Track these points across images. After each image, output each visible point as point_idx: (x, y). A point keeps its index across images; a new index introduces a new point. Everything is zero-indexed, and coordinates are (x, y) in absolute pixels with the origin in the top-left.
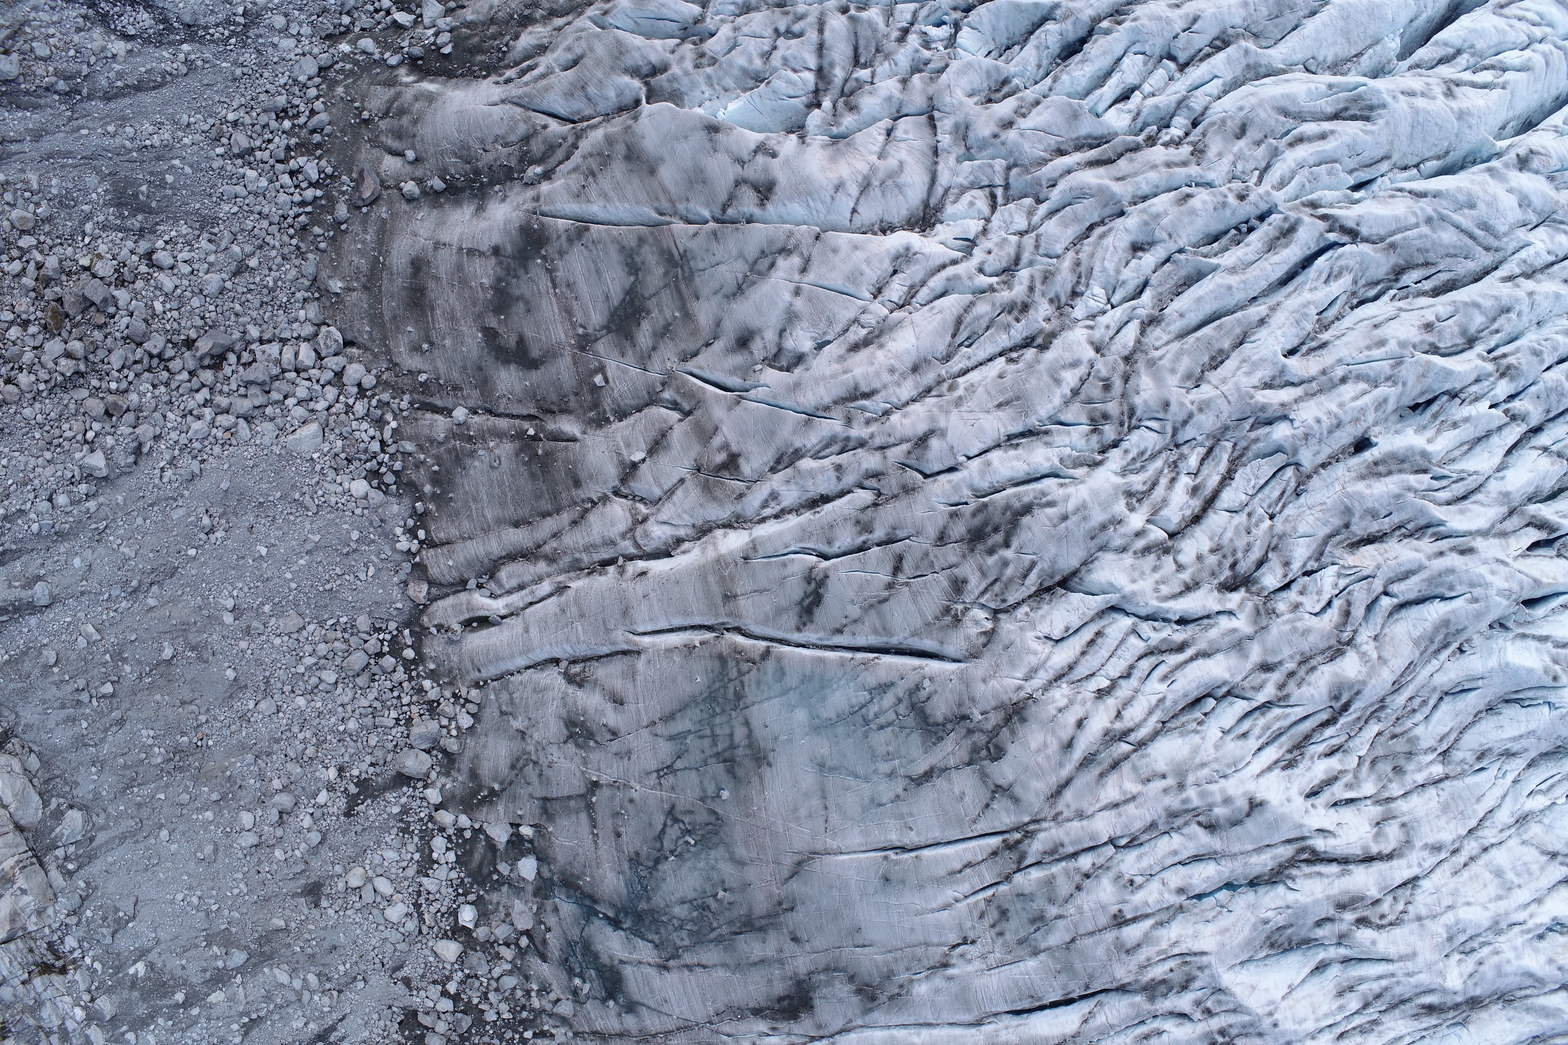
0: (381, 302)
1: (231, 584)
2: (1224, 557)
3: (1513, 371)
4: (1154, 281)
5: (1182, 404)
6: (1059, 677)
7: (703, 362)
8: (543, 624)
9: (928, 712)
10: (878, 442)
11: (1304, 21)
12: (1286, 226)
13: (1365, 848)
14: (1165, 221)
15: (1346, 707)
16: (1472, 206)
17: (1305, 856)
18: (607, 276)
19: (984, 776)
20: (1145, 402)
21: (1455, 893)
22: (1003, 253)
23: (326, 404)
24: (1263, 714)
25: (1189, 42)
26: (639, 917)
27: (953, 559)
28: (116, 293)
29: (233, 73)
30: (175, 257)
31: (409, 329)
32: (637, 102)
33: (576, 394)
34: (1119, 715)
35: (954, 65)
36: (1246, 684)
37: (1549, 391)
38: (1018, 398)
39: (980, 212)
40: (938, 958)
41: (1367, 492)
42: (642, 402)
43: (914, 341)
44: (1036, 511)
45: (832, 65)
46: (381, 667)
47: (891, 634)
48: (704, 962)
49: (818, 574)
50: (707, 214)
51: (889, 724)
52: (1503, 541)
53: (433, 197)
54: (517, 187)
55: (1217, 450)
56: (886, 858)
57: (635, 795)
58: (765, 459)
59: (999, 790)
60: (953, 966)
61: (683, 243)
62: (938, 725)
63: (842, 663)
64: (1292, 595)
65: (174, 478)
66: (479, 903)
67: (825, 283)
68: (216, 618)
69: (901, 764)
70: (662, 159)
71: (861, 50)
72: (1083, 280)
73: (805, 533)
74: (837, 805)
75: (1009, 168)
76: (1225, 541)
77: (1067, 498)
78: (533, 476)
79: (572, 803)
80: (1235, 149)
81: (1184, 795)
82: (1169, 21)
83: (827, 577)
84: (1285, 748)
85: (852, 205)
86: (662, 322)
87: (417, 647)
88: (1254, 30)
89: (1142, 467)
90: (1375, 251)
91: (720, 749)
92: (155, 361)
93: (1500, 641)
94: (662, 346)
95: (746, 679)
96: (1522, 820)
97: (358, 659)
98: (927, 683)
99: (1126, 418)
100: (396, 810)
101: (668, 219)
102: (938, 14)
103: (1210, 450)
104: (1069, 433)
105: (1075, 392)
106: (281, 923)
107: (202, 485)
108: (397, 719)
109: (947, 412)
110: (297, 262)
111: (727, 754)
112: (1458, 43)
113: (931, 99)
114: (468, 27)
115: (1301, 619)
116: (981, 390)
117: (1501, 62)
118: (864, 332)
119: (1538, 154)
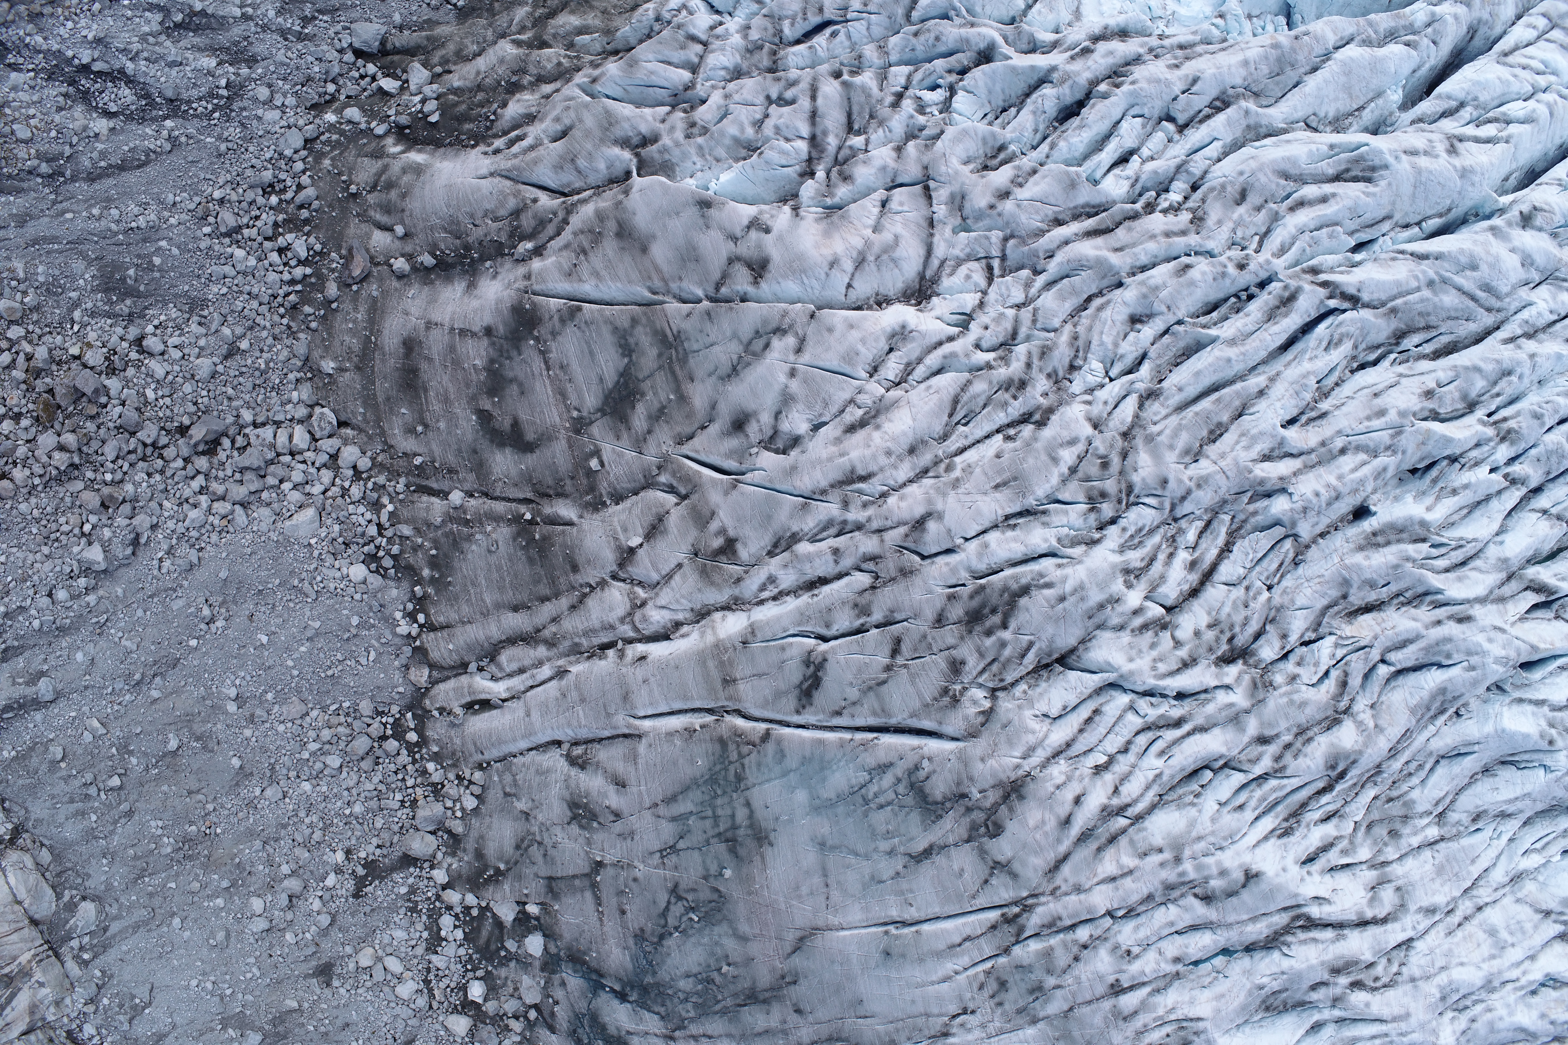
0: (374, 384)
1: (234, 673)
2: (1222, 632)
3: (1513, 435)
4: (1152, 354)
5: (1180, 481)
6: (1057, 754)
7: (699, 445)
8: (545, 708)
9: (927, 791)
10: (875, 525)
11: (1306, 78)
12: (1287, 294)
13: (1360, 913)
14: (1164, 294)
15: (1342, 775)
16: (1474, 267)
17: (1301, 923)
18: (601, 358)
19: (982, 852)
20: (1143, 479)
21: (1449, 954)
22: (1000, 329)
23: (322, 488)
24: (1259, 785)
25: (1188, 104)
26: (645, 990)
27: (951, 641)
28: (107, 382)
29: (217, 149)
30: (165, 343)
31: (403, 410)
32: (628, 174)
33: (572, 478)
34: (1116, 791)
35: (950, 131)
36: (1242, 757)
37: (1549, 454)
38: (1015, 479)
39: (976, 284)
40: (938, 1028)
41: (1366, 563)
42: (638, 485)
43: (910, 422)
44: (1034, 592)
45: (825, 133)
46: (385, 751)
47: (890, 716)
48: (709, 1033)
49: (816, 658)
50: (700, 293)
51: (889, 804)
52: (1501, 606)
53: (423, 274)
54: (508, 264)
55: (1215, 524)
56: (886, 933)
57: (638, 874)
58: (762, 544)
59: (998, 866)
60: (953, 1035)
61: (677, 323)
62: (937, 803)
63: (842, 744)
64: (1290, 666)
65: (172, 568)
66: (487, 979)
67: (821, 364)
68: (220, 708)
69: (901, 842)
70: (654, 237)
71: (855, 116)
72: (1081, 354)
73: (803, 616)
74: (838, 883)
75: (1006, 239)
76: (1223, 616)
77: (1064, 580)
78: (531, 561)
79: (577, 882)
80: (1235, 216)
81: (1180, 869)
82: (1168, 84)
83: (825, 660)
84: (1281, 818)
85: (847, 280)
86: (656, 405)
87: (420, 730)
88: (1255, 89)
89: (1140, 542)
90: (1376, 316)
91: (722, 829)
92: (149, 450)
93: (1497, 706)
94: (657, 429)
95: (746, 761)
96: (1516, 878)
97: (362, 744)
98: (925, 763)
99: (1124, 496)
100: (404, 890)
101: (660, 298)
102: (933, 77)
103: (1208, 524)
104: (1066, 512)
105: (1073, 470)
106: (295, 1005)
107: (201, 575)
108: (402, 802)
109: (945, 495)
110: (288, 342)
111: (729, 835)
112: (1461, 96)
113: (926, 168)
114: (455, 94)
115: (1298, 691)
116: (978, 470)
117: (1504, 114)
118: (860, 413)
119: (1542, 210)
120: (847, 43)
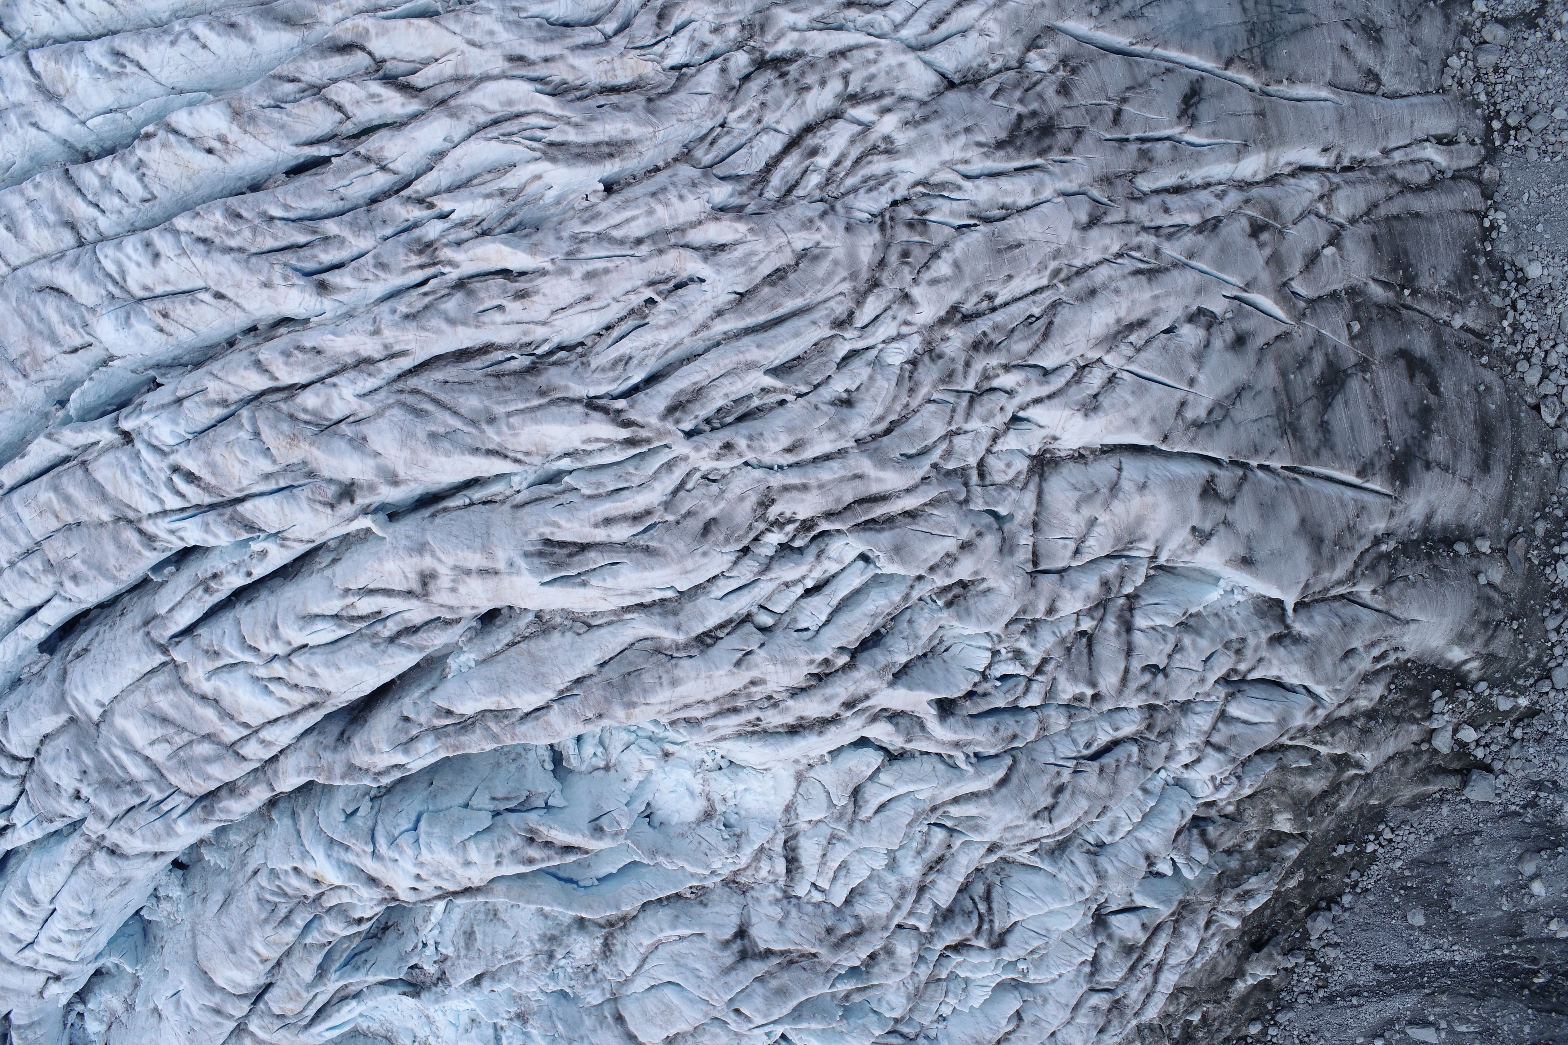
0: (1513, 437)
2: (797, 81)
4: (832, 367)
5: (831, 228)
7: (1270, 331)
8: (1400, 126)
10: (1132, 228)
12: (677, 415)
14: (823, 421)
18: (1345, 424)
20: (871, 234)
22: (988, 408)
23: (1556, 350)
27: (1068, 114)
31: (1493, 407)
32: (1297, 609)
33: (1372, 319)
35: (999, 627)
38: (999, 251)
39: (999, 459)
41: (630, 126)
42: (1321, 304)
43: (1095, 319)
44: (993, 141)
45: (1118, 634)
46: (1517, 117)
49: (1184, 123)
50: (1260, 473)
52: (461, 72)
53: (1465, 536)
54: (1402, 533)
55: (783, 190)
58: (1227, 230)
61: (1283, 446)
63: (1165, 44)
64: (716, 44)
67: (1166, 388)
70: (1295, 533)
71: (1086, 651)
72: (907, 374)
73: (1197, 157)
75: (966, 501)
76: (791, 98)
77: (964, 148)
78: (1406, 254)
80: (719, 507)
83: (1178, 119)
85: (1124, 475)
86: (1304, 372)
87: (1489, 130)
88: (661, 657)
89: (871, 179)
90: (565, 389)
94: (1305, 350)
95: (1246, 45)
97: (1536, 126)
98: (1095, 12)
99: (889, 223)
102: (1005, 688)
103: (789, 191)
104: (951, 215)
105: (935, 255)
109: (1068, 245)
113: (1032, 588)
114: (1416, 718)
115: (717, 15)
116: (1034, 264)
117: (340, 626)
118: (1132, 338)
119: (325, 504)
120: (1076, 735)
